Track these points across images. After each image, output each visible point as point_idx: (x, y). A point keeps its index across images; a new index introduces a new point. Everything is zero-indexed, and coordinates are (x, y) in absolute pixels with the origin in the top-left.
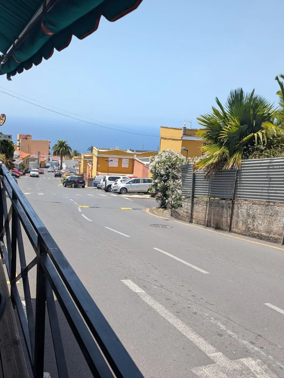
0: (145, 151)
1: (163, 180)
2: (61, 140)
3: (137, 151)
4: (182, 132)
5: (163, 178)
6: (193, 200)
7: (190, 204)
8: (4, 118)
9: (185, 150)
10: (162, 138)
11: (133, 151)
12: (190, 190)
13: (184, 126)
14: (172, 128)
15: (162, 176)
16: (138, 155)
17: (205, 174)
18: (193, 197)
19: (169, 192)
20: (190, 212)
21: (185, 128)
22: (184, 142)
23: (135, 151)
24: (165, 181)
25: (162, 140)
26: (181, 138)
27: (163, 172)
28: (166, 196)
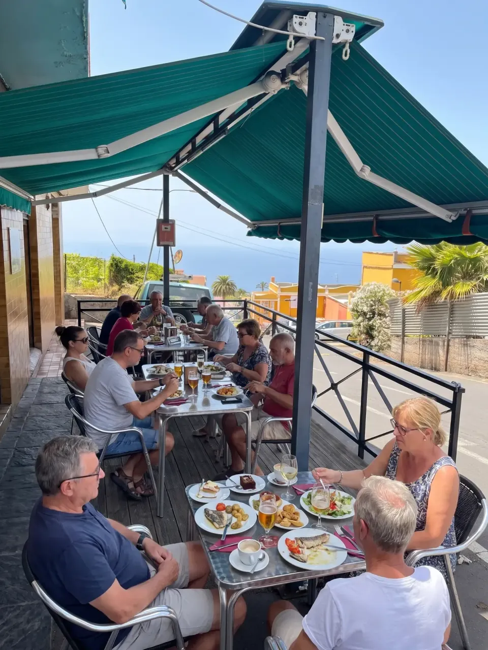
0: (340, 285)
1: (367, 318)
2: (222, 276)
3: (329, 286)
4: (392, 258)
5: (368, 316)
6: (403, 339)
7: (400, 343)
8: (180, 255)
9: (398, 282)
10: (365, 267)
11: (324, 286)
12: (400, 327)
13: (395, 251)
14: (377, 253)
15: (365, 314)
16: (330, 291)
17: (415, 308)
18: (404, 336)
19: (375, 333)
20: (400, 351)
21: (396, 253)
22: (396, 272)
23: (326, 286)
24: (370, 319)
25: (365, 269)
26: (391, 267)
27: (366, 309)
28: (372, 338)
